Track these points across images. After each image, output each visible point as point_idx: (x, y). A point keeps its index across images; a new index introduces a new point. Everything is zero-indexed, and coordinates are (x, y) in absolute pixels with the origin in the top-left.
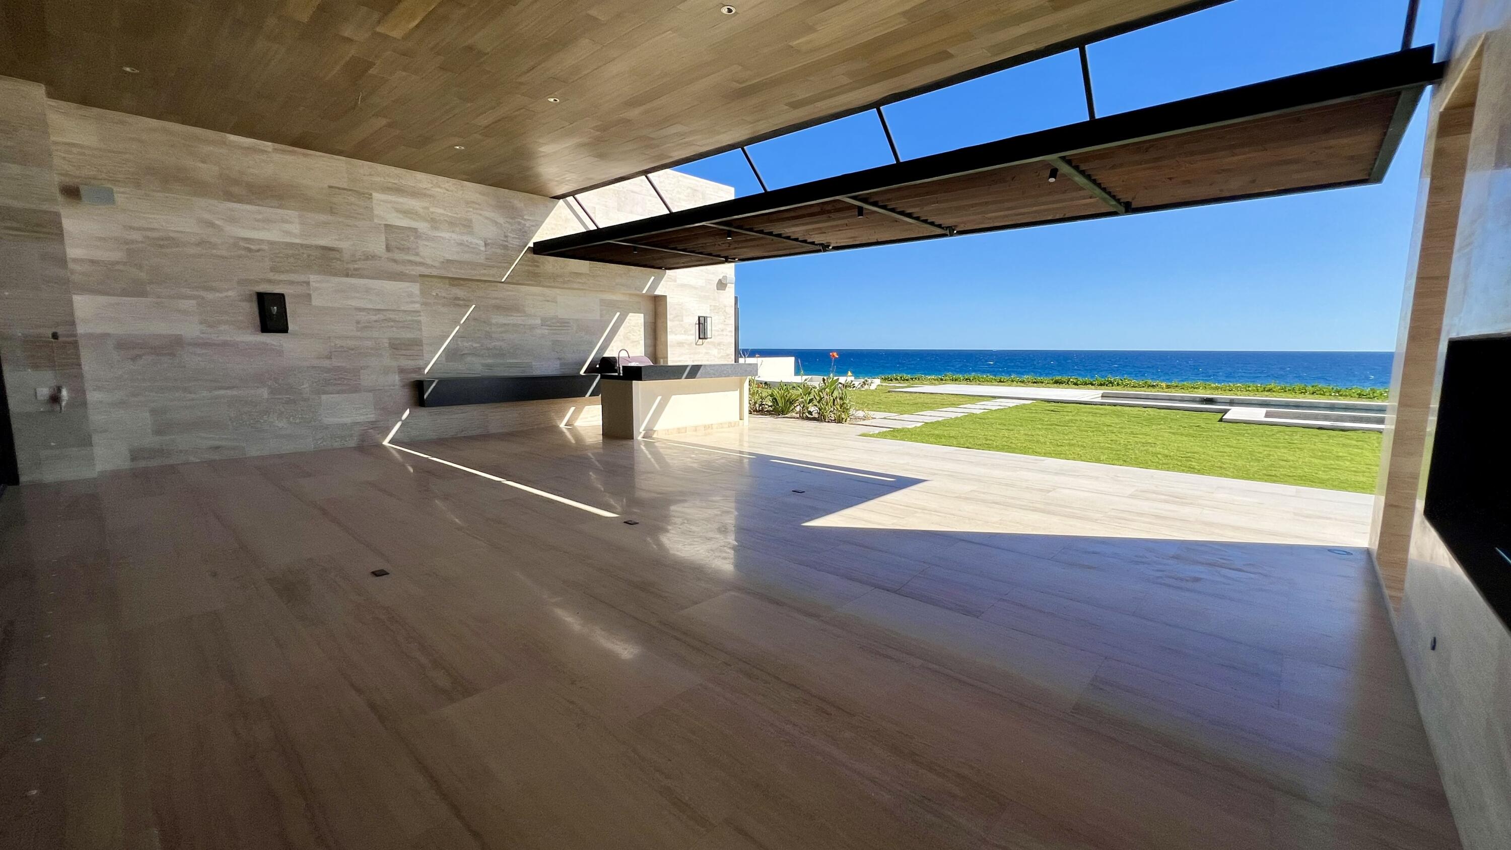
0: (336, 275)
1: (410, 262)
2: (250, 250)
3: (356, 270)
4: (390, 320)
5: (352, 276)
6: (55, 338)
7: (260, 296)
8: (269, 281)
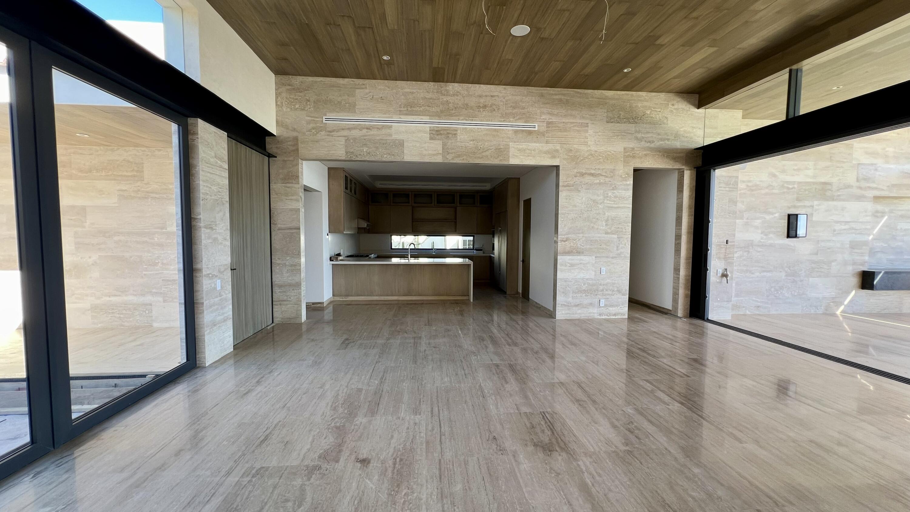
0: (827, 200)
1: (869, 187)
2: (788, 188)
3: (839, 196)
4: (853, 229)
5: (836, 200)
6: (727, 243)
7: (789, 216)
8: (795, 207)
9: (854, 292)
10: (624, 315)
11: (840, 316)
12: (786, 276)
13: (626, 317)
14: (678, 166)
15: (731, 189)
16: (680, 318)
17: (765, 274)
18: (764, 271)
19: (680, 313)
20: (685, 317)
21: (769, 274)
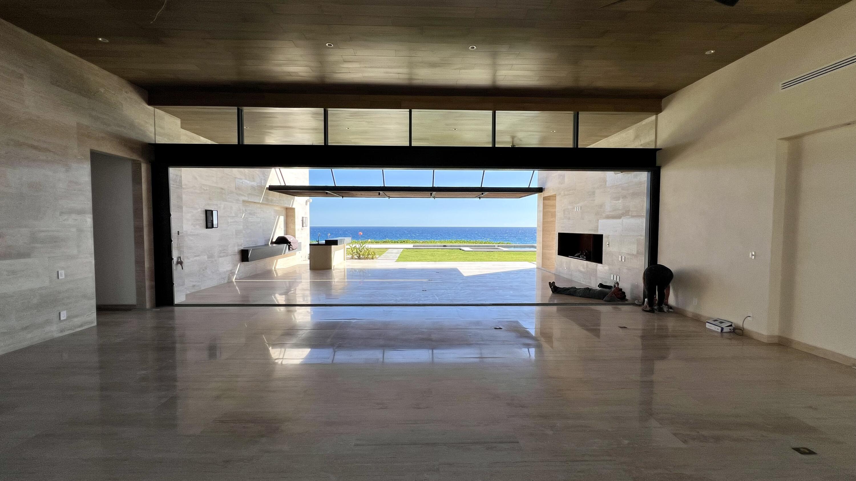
1: (240, 194)
2: (204, 190)
3: (228, 198)
4: (235, 221)
6: (178, 234)
7: (206, 211)
8: (208, 204)
9: (239, 264)
10: (92, 322)
11: (234, 282)
12: (208, 258)
13: (95, 324)
14: (135, 157)
15: (178, 186)
16: (148, 310)
17: (196, 258)
18: (195, 256)
19: (148, 305)
20: (152, 307)
21: (198, 258)
